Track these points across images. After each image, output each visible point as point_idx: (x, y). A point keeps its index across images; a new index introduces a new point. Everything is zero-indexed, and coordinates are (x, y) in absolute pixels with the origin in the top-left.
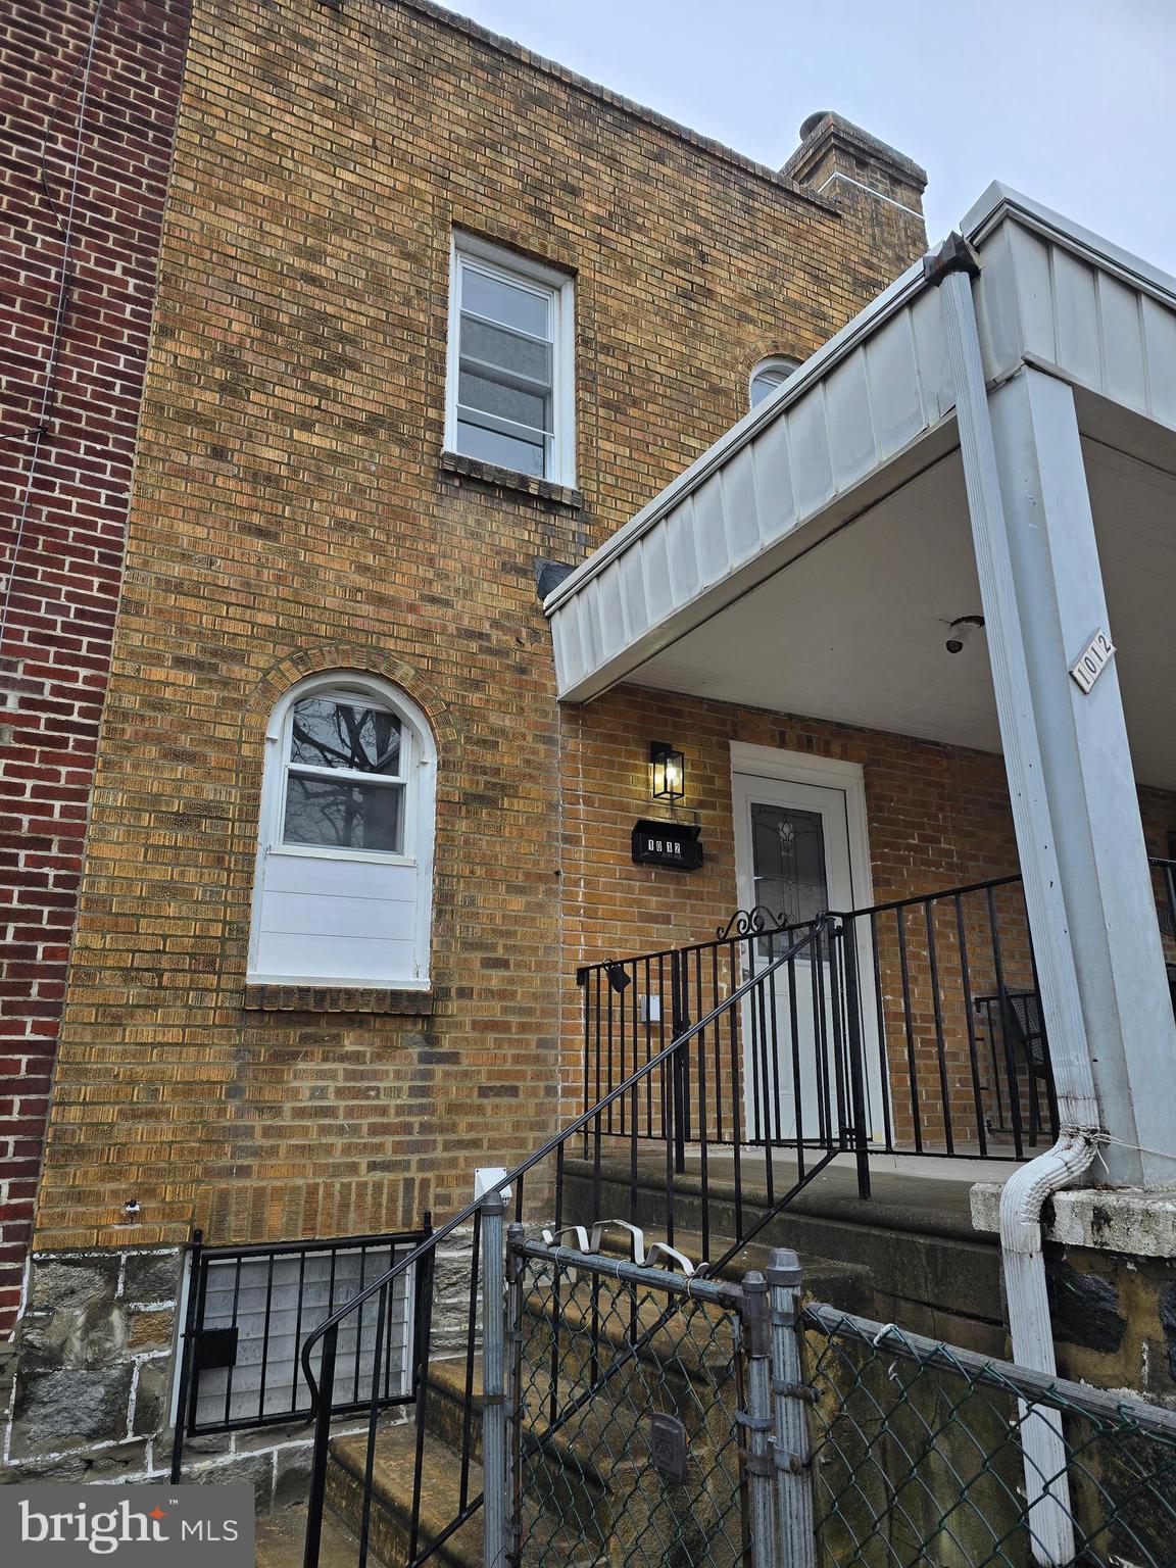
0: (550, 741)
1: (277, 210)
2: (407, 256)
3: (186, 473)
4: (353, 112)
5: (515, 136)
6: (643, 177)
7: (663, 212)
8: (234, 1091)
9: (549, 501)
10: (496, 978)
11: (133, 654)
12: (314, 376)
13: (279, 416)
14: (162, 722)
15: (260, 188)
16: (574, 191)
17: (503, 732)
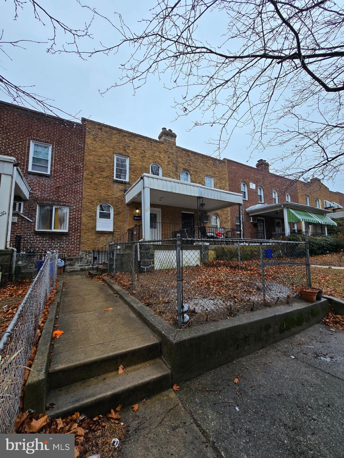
0: (125, 208)
1: (96, 155)
2: (110, 158)
3: (88, 184)
4: (103, 142)
5: (122, 141)
6: (138, 143)
7: (140, 147)
8: (96, 239)
9: (125, 183)
10: (119, 230)
11: (85, 202)
12: (100, 173)
13: (97, 177)
14: (87, 208)
15: (94, 153)
16: (129, 147)
17: (120, 207)
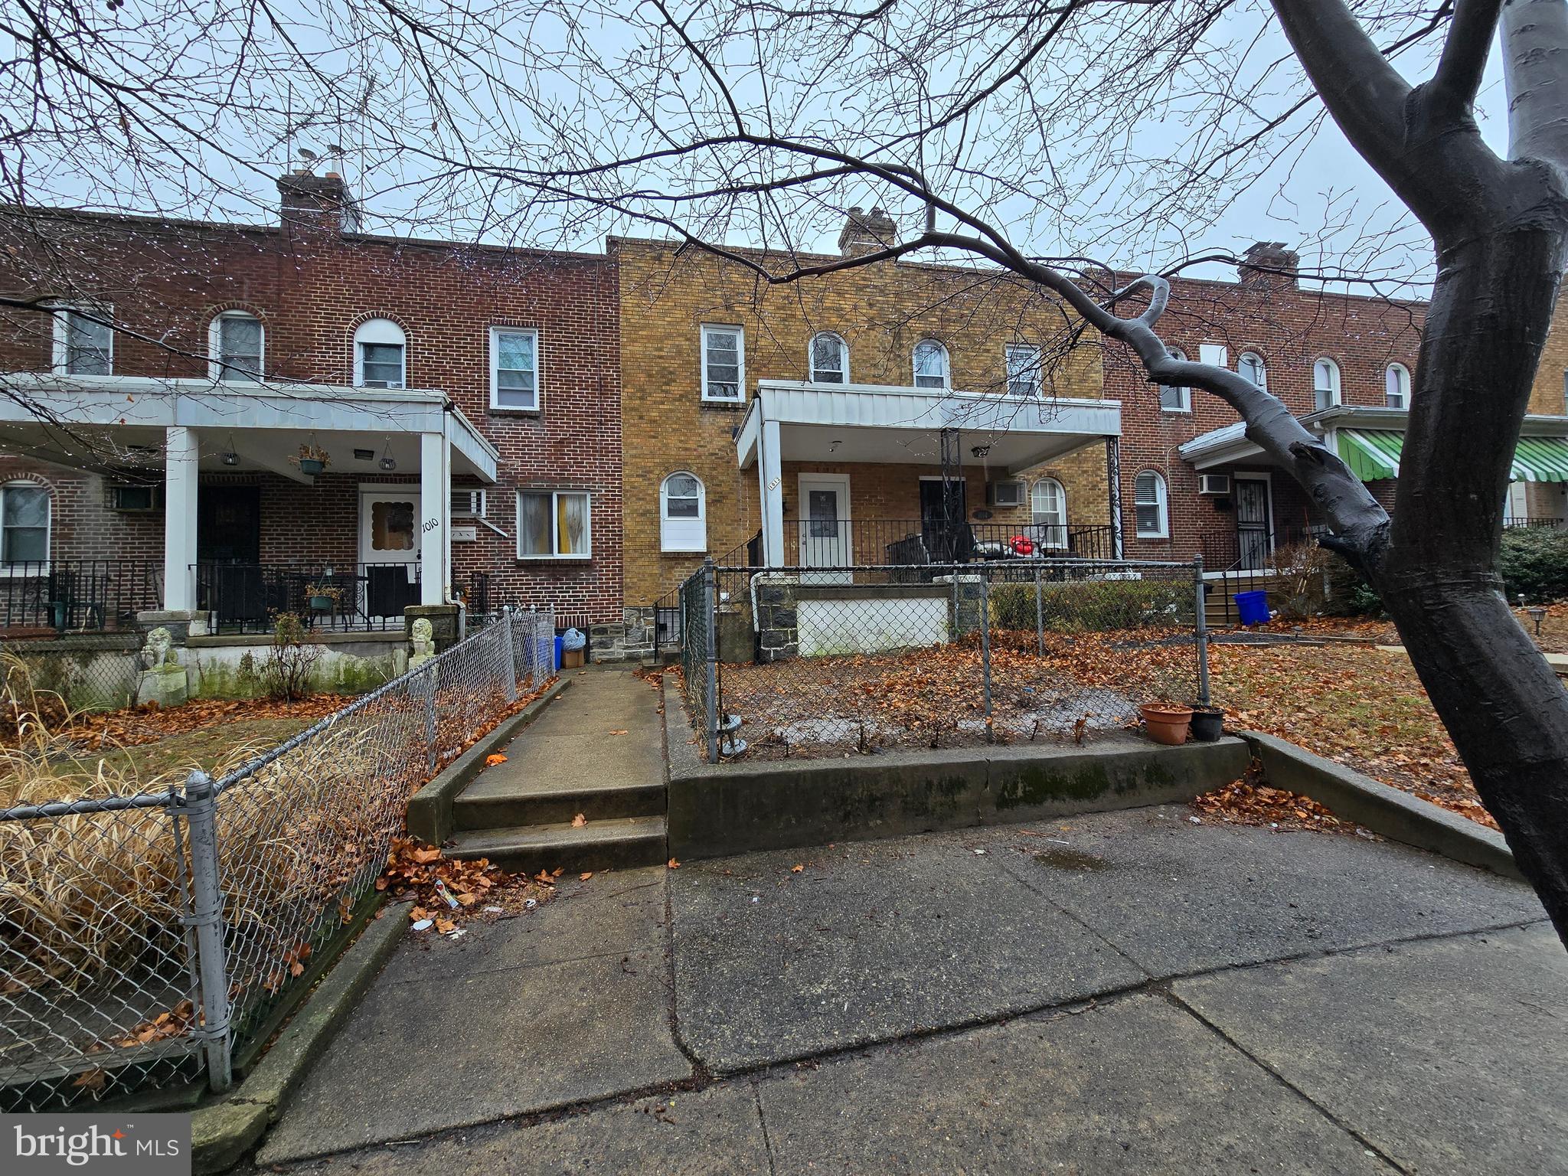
0: (738, 482)
1: (649, 338)
2: (687, 340)
3: (634, 425)
4: (668, 296)
5: (720, 282)
7: (776, 290)
8: (661, 575)
9: (735, 408)
10: (724, 548)
11: (627, 476)
12: (664, 387)
13: (655, 402)
14: (635, 491)
15: (644, 333)
16: (742, 294)
17: (723, 481)
